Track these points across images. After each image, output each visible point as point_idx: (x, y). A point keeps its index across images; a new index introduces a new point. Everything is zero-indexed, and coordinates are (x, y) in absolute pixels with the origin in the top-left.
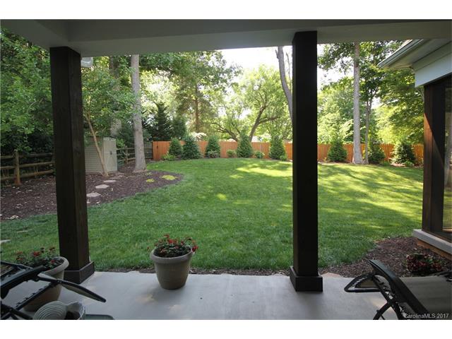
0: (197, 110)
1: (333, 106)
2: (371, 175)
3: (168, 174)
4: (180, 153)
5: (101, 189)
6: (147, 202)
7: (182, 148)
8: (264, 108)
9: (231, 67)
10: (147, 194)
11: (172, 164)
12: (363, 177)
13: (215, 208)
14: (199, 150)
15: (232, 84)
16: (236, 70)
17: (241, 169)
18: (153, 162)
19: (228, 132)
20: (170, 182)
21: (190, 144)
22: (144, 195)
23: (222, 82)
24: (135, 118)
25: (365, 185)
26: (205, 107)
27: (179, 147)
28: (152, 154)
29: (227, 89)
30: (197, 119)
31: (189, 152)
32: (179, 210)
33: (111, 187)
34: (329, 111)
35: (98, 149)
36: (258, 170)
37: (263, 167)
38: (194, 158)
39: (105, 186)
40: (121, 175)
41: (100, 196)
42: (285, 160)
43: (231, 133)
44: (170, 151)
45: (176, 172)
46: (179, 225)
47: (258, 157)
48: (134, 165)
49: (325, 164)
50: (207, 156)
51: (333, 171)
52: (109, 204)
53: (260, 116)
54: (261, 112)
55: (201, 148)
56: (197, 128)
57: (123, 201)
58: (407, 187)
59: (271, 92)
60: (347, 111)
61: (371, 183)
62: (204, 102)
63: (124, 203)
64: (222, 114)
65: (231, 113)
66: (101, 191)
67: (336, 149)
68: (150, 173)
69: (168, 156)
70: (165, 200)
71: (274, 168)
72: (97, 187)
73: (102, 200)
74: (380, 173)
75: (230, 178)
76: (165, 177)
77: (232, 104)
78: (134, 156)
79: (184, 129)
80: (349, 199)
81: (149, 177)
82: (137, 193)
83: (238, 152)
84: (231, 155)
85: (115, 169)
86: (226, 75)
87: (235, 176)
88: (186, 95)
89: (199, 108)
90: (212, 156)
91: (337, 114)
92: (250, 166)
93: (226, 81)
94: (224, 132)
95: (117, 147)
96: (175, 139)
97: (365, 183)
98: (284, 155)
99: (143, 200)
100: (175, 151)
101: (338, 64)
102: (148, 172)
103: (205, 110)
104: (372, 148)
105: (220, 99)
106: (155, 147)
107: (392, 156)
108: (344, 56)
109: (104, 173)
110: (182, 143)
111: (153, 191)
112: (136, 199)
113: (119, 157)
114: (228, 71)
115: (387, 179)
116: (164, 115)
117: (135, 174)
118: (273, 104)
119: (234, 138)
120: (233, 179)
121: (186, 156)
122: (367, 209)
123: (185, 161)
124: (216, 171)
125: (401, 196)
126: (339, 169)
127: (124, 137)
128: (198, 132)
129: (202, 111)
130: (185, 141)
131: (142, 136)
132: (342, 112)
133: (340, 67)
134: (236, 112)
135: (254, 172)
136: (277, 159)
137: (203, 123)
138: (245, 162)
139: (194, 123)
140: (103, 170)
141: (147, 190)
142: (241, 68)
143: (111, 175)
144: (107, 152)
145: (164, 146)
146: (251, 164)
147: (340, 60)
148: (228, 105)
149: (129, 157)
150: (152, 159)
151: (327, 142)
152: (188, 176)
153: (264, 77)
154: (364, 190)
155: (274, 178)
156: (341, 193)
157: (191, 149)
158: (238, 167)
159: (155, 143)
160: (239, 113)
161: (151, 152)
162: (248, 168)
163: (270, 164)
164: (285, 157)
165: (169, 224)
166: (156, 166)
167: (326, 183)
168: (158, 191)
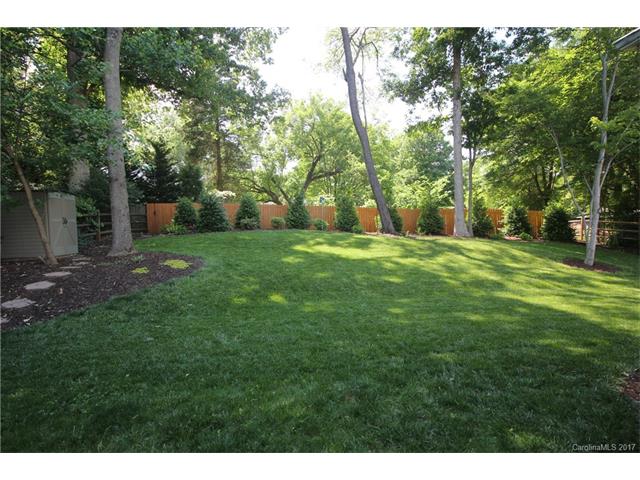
0: (219, 158)
1: (409, 159)
2: (491, 253)
3: (175, 257)
4: (194, 221)
5: (36, 291)
6: (135, 314)
7: (197, 214)
8: (319, 158)
9: (273, 93)
10: (135, 297)
11: (181, 239)
12: (482, 257)
13: (269, 322)
14: (225, 218)
15: (275, 119)
16: (282, 98)
17: (299, 248)
18: (149, 238)
19: (266, 192)
20: (180, 272)
21: (211, 207)
22: (128, 299)
23: (259, 115)
24: (111, 158)
25: (489, 268)
26: (231, 154)
27: (191, 212)
28: (146, 225)
29: (267, 125)
30: (219, 170)
31: (210, 220)
32: (200, 330)
33: (58, 286)
34: (403, 166)
35: (36, 213)
36: (326, 249)
37: (332, 243)
38: (218, 230)
39: (45, 285)
40: (83, 261)
41: (33, 306)
42: (360, 232)
43: (270, 193)
44: (176, 219)
45: (189, 253)
46: (204, 370)
47: (320, 228)
48: (110, 243)
49: (420, 238)
50: (238, 226)
51: (437, 248)
52: (51, 323)
53: (312, 170)
54: (314, 164)
55: (229, 213)
56: (220, 184)
57: (82, 314)
58: (548, 271)
59: (329, 136)
60: (426, 166)
61: (498, 266)
62: (230, 145)
63: (84, 319)
64: (258, 165)
65: (270, 164)
66: (36, 295)
67: (429, 216)
68: (140, 257)
69: (174, 228)
70: (170, 309)
71: (350, 245)
72: (29, 287)
73: (36, 313)
74: (502, 250)
75: (283, 263)
76: (168, 263)
77: (272, 152)
78: (110, 227)
79: (200, 184)
80: (480, 293)
81: (138, 264)
82: (113, 297)
83: (288, 220)
84: (276, 226)
85: (75, 249)
86: (265, 104)
87: (290, 259)
88: (201, 134)
89: (222, 155)
90: (247, 227)
91: (414, 171)
92: (312, 242)
93: (265, 113)
94: (260, 192)
95: (79, 210)
96: (185, 200)
97: (489, 266)
98: (357, 224)
99: (125, 309)
100: (185, 219)
101: (428, 96)
102: (137, 255)
103: (230, 159)
104: (476, 215)
105: (255, 143)
106: (150, 213)
107: (502, 226)
108: (437, 84)
109: (47, 258)
110: (197, 207)
111: (146, 291)
112: (110, 308)
113: (82, 230)
114: (270, 99)
115: (514, 259)
116: (165, 161)
117: (110, 258)
118: (332, 153)
119: (276, 201)
120: (289, 264)
121: (203, 227)
122: (522, 310)
123: (202, 236)
124: (258, 251)
125: (547, 284)
126: (444, 245)
127: (95, 196)
128: (221, 190)
129: (227, 159)
130: (202, 203)
131: (125, 191)
132: (420, 168)
133: (431, 100)
134: (277, 164)
135: (320, 253)
136: (347, 230)
137: (228, 178)
138: (302, 236)
139: (215, 178)
140: (47, 253)
141: (135, 290)
142: (288, 96)
143: (63, 261)
144: (55, 219)
145: (167, 210)
146: (312, 239)
147: (431, 91)
148: (266, 152)
149: (102, 229)
150: (146, 232)
151: (415, 207)
152: (211, 261)
153: (319, 114)
154: (494, 277)
155: (354, 260)
156: (465, 284)
157: (212, 215)
158: (292, 243)
159: (150, 206)
160: (283, 165)
161: (143, 221)
162: (309, 246)
163: (342, 239)
164: (360, 227)
165: (183, 367)
166: (153, 244)
167: (435, 267)
168: (156, 290)
